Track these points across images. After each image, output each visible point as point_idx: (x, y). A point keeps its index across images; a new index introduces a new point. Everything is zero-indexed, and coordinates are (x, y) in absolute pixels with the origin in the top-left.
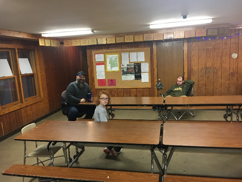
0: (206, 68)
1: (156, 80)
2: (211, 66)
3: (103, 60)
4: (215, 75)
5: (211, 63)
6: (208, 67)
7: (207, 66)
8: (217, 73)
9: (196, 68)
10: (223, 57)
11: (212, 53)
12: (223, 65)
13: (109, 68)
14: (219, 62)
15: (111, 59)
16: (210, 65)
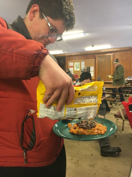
1: (97, 75)
3: (73, 65)
13: (75, 69)
15: (76, 65)
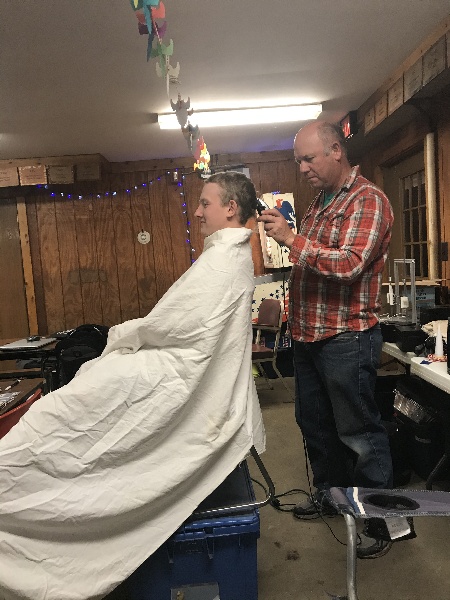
0: (81, 270)
2: (92, 264)
4: (103, 287)
5: (90, 256)
6: (85, 268)
7: (82, 265)
8: (106, 281)
9: (55, 270)
10: (118, 241)
11: (89, 231)
12: (121, 261)
14: (108, 254)
16: (90, 261)
